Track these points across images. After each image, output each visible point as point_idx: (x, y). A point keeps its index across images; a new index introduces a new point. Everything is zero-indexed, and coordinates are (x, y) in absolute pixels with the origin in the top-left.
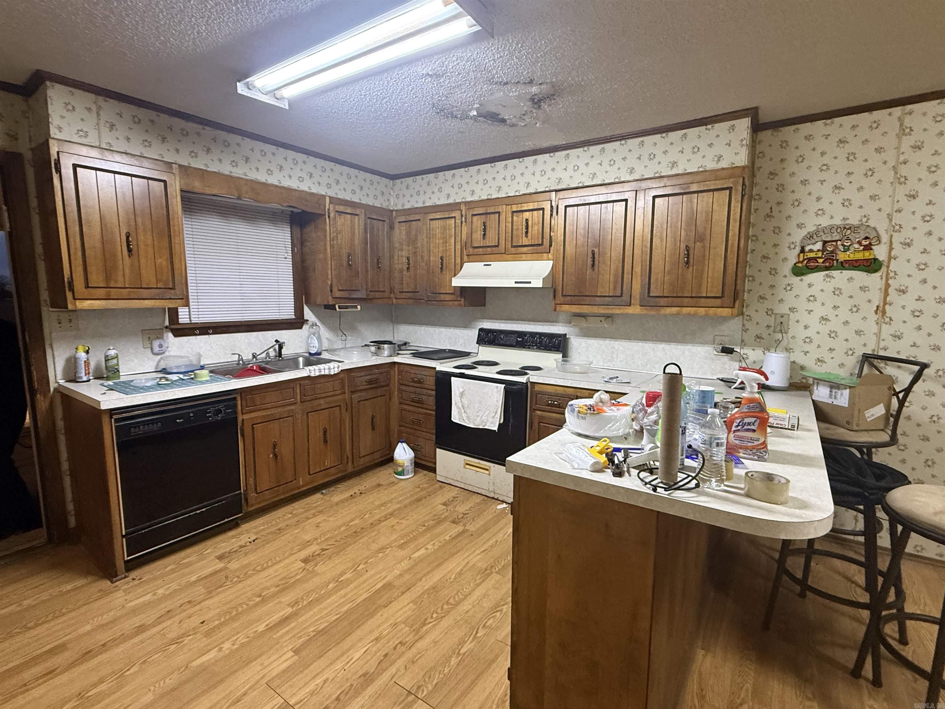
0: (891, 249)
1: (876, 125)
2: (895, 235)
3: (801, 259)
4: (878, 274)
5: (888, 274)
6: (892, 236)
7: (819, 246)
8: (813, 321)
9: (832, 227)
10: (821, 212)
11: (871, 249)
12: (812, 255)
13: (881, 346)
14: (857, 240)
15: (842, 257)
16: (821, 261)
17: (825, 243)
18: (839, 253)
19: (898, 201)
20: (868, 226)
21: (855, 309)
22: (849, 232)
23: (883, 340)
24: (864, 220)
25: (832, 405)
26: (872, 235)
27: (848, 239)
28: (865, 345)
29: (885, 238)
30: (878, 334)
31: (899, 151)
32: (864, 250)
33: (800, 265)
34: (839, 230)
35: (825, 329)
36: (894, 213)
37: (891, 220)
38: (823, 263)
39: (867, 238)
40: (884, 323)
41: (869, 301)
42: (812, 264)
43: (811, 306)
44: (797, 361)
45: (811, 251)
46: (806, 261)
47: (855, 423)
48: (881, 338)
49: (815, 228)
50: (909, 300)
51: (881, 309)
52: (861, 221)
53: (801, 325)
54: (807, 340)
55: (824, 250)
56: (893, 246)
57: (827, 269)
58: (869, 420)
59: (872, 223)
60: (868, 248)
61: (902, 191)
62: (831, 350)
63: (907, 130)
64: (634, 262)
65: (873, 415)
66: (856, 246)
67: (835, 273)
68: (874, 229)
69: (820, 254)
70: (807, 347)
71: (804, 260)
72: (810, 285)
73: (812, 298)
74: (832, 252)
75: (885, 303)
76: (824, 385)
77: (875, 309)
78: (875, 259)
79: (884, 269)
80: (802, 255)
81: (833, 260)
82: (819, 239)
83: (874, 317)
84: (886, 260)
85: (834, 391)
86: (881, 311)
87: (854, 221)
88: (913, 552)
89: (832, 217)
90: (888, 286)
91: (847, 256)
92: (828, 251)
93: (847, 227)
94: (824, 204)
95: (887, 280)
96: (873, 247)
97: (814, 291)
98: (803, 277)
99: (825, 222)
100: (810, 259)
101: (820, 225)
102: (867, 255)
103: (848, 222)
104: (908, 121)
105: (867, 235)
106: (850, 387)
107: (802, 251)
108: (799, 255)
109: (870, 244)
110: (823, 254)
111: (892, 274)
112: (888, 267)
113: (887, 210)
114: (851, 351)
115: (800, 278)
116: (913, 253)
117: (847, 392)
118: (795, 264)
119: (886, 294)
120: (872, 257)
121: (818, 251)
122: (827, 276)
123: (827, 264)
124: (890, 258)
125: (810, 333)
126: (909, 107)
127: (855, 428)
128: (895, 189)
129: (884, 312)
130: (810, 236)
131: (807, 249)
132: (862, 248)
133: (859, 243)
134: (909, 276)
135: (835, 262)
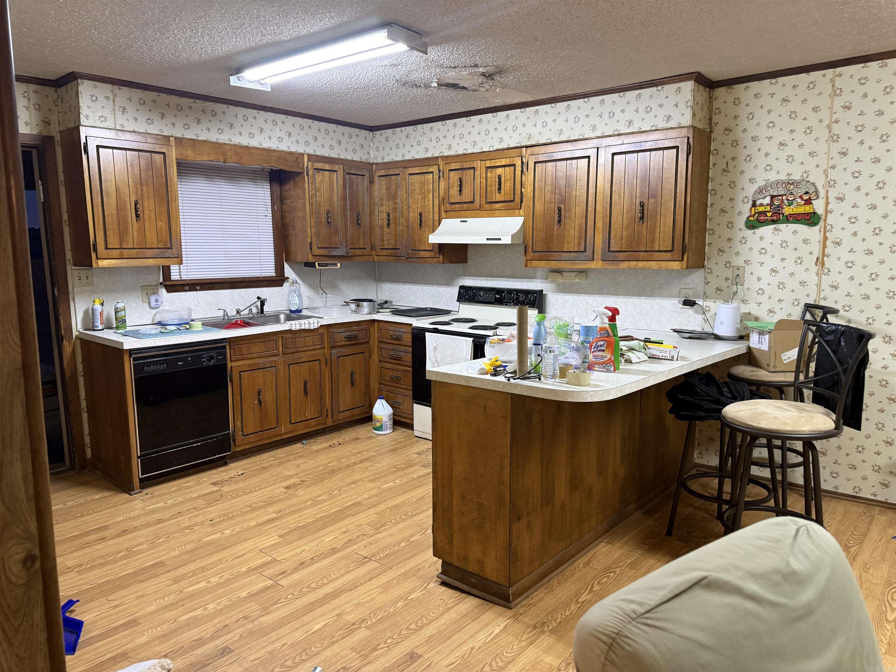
0: (827, 203)
1: (812, 86)
2: (831, 190)
3: (753, 213)
4: (817, 228)
5: (825, 227)
6: (827, 191)
7: (768, 200)
8: (764, 272)
9: (778, 182)
10: (768, 168)
11: (811, 203)
12: (761, 209)
13: (821, 297)
14: (799, 195)
15: (787, 211)
16: (769, 214)
17: (773, 197)
18: (785, 206)
19: (832, 158)
20: (809, 182)
21: (799, 261)
22: (792, 187)
23: (823, 290)
24: (805, 175)
25: (760, 350)
26: (812, 190)
27: (792, 194)
28: (808, 295)
29: (822, 193)
30: (819, 285)
31: (832, 111)
32: (805, 204)
33: (752, 219)
34: (784, 184)
35: (775, 280)
36: (829, 170)
37: (827, 176)
38: (771, 216)
39: (807, 193)
40: (823, 274)
41: (811, 253)
42: (762, 218)
43: (762, 259)
44: (752, 312)
45: (761, 205)
46: (757, 215)
47: (772, 364)
48: (822, 289)
49: (764, 183)
50: (842, 252)
51: (820, 260)
52: (802, 176)
53: (755, 277)
54: (760, 292)
55: (771, 204)
56: (829, 201)
57: (774, 222)
58: (785, 362)
59: (811, 179)
60: (808, 202)
61: (836, 148)
62: (780, 300)
63: (838, 92)
64: (596, 219)
65: (789, 358)
66: (799, 200)
67: (782, 226)
68: (813, 184)
69: (768, 208)
70: (760, 298)
71: (756, 213)
72: (761, 238)
73: (763, 251)
74: (778, 206)
75: (824, 255)
76: (756, 332)
77: (815, 261)
78: (814, 213)
79: (822, 222)
80: (753, 209)
81: (779, 214)
82: (767, 194)
83: (814, 269)
84: (824, 214)
85: (761, 336)
86: (820, 262)
87: (796, 177)
88: (853, 494)
89: (778, 173)
90: (825, 238)
91: (791, 210)
92: (775, 205)
93: (791, 182)
94: (771, 160)
95: (825, 233)
96: (813, 202)
97: (765, 243)
98: (755, 230)
99: (773, 177)
100: (760, 213)
101: (769, 180)
102: (807, 209)
103: (791, 177)
104: (838, 83)
105: (807, 190)
106: (769, 332)
107: (754, 205)
108: (751, 209)
109: (810, 198)
110: (771, 208)
111: (829, 227)
112: (825, 220)
113: (824, 166)
114: (796, 302)
115: (753, 231)
116: (845, 207)
117: (767, 337)
118: (748, 218)
119: (825, 246)
120: (811, 211)
121: (768, 205)
122: (776, 229)
123: (775, 218)
124: (827, 212)
125: (763, 284)
126: (839, 70)
127: (772, 369)
128: (829, 147)
129: (823, 264)
130: (760, 191)
131: (758, 203)
132: (803, 202)
133: (801, 197)
134: (843, 229)
135: (781, 215)
